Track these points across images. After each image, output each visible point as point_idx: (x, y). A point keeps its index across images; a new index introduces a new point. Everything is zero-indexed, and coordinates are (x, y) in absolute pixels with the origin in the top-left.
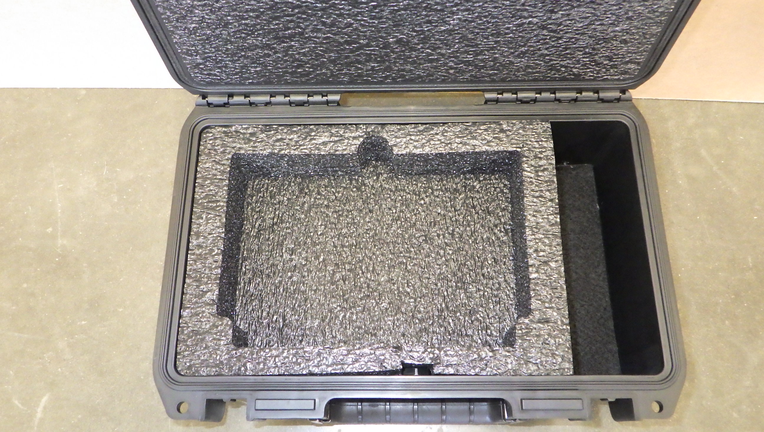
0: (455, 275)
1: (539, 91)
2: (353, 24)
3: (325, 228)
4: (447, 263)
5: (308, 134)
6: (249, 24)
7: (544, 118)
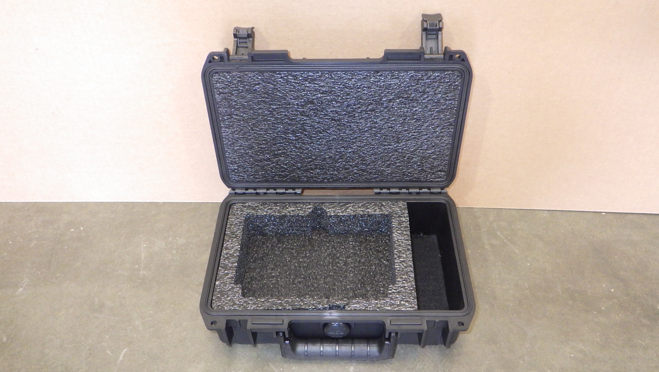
0: (359, 280)
1: (400, 188)
2: (309, 148)
3: (291, 259)
4: (356, 275)
5: (285, 206)
6: (262, 147)
7: (404, 200)
